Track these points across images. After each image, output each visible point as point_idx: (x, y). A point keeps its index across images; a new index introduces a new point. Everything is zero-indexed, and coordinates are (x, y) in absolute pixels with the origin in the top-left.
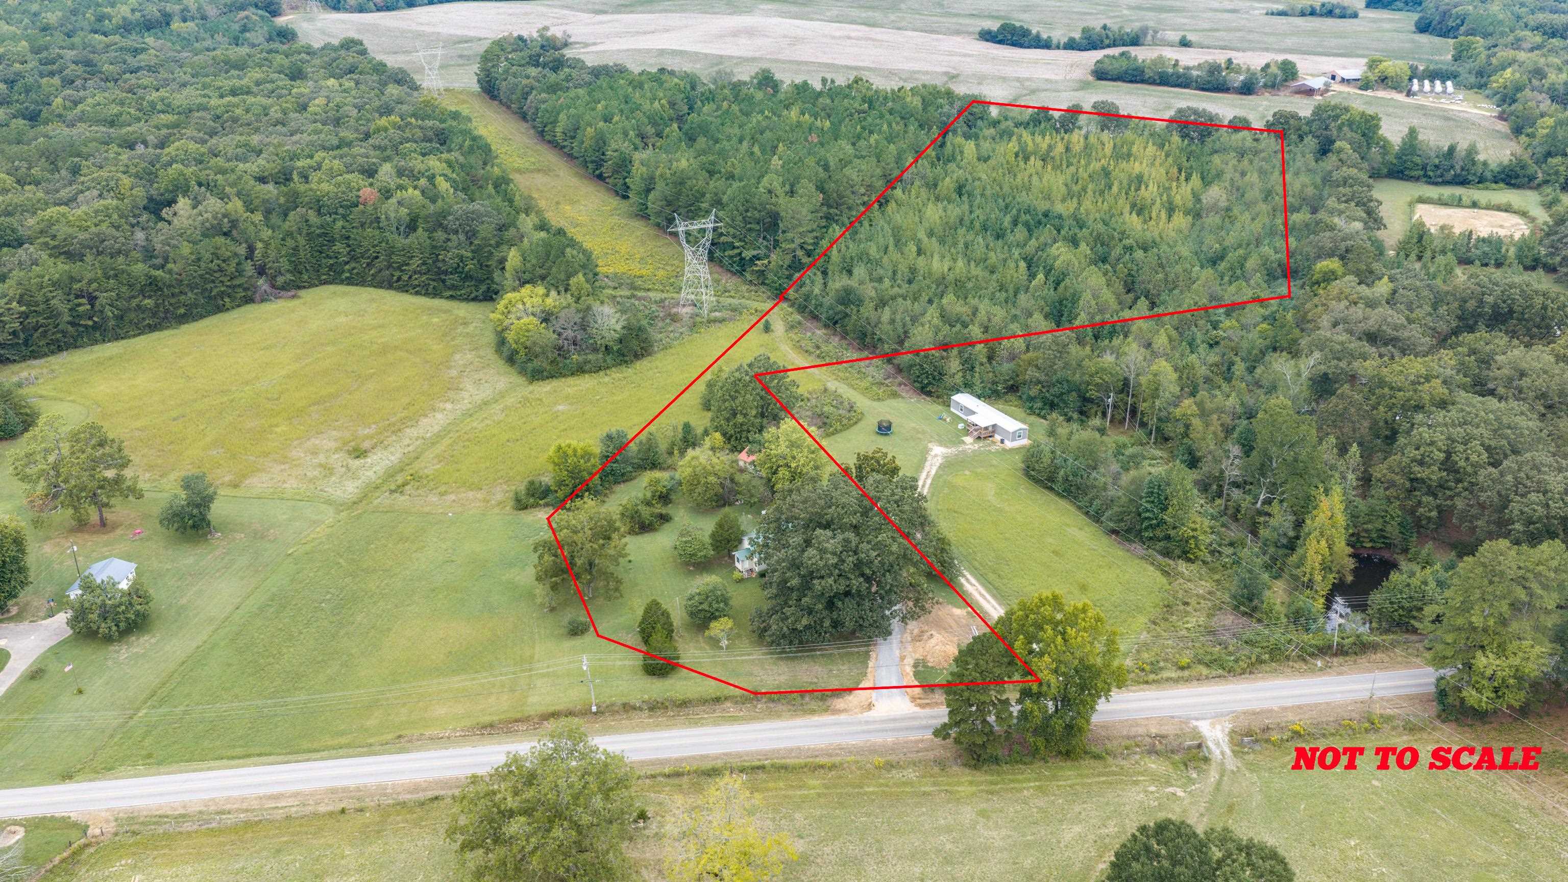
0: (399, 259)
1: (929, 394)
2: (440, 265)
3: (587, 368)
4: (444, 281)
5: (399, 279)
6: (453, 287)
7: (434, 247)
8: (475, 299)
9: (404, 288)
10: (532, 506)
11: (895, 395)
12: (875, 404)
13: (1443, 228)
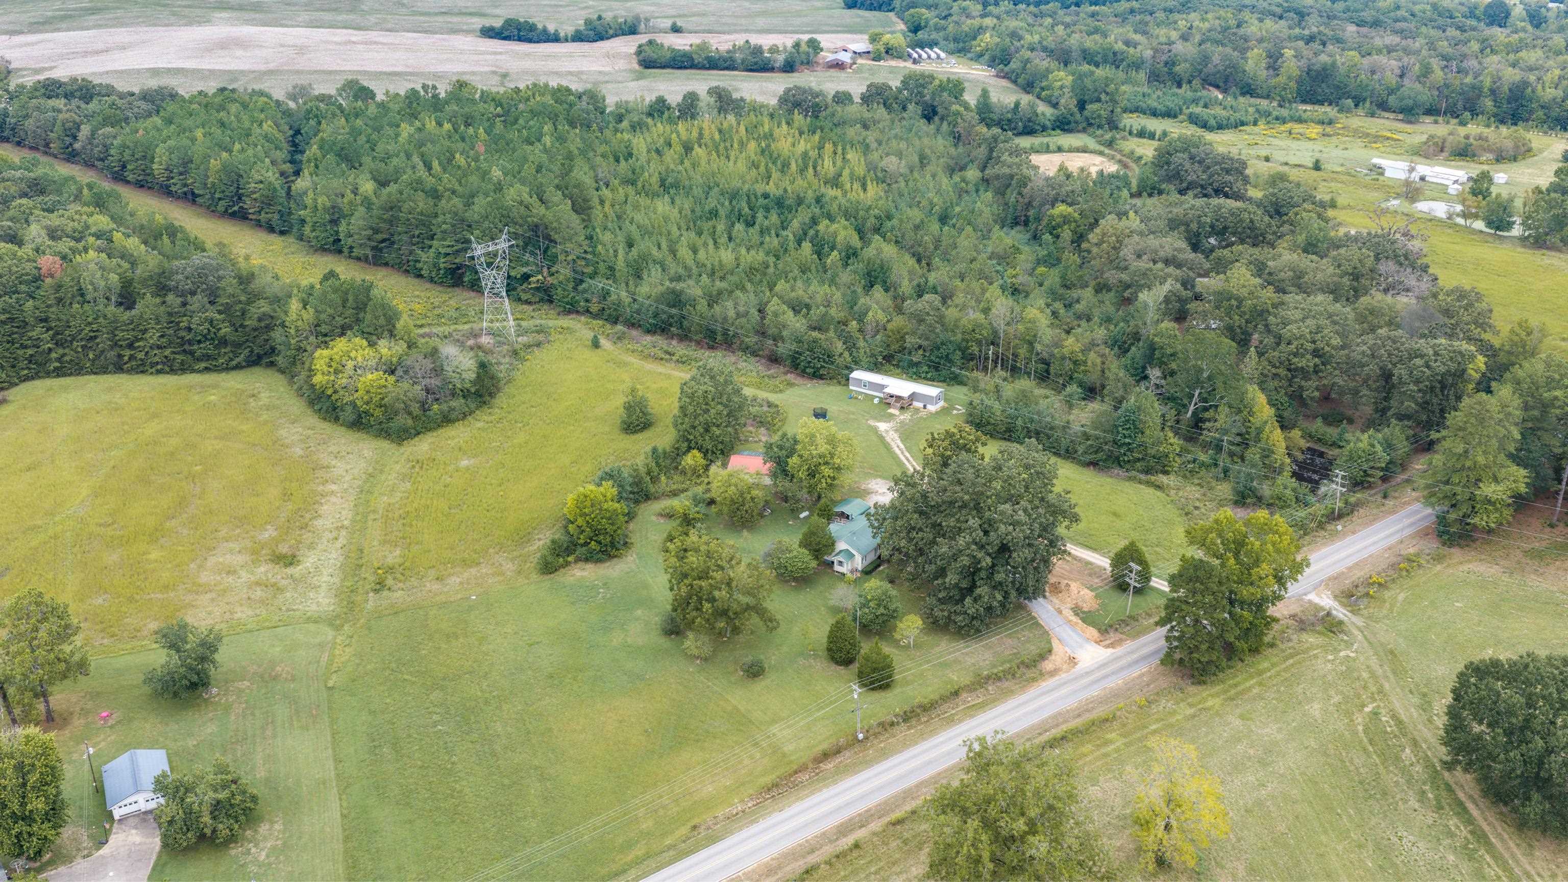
0: (129, 336)
1: (821, 377)
2: (183, 333)
3: (453, 416)
4: (192, 353)
5: (132, 357)
6: (207, 357)
7: (170, 314)
8: (238, 367)
9: (141, 368)
10: (563, 566)
11: (791, 385)
12: (780, 395)
13: (1082, 170)
